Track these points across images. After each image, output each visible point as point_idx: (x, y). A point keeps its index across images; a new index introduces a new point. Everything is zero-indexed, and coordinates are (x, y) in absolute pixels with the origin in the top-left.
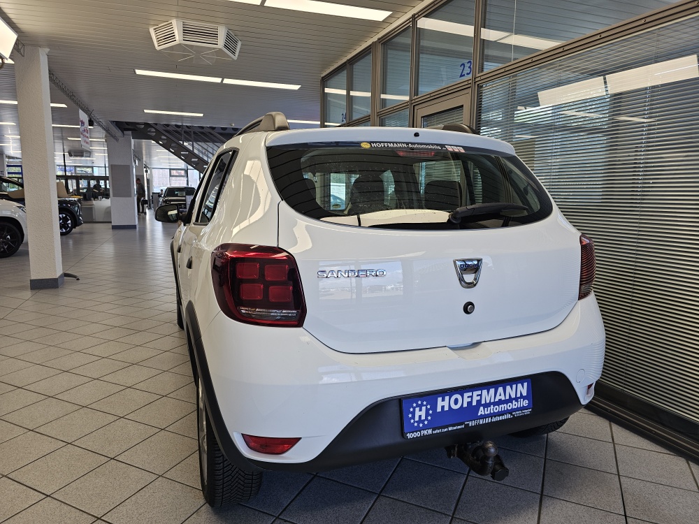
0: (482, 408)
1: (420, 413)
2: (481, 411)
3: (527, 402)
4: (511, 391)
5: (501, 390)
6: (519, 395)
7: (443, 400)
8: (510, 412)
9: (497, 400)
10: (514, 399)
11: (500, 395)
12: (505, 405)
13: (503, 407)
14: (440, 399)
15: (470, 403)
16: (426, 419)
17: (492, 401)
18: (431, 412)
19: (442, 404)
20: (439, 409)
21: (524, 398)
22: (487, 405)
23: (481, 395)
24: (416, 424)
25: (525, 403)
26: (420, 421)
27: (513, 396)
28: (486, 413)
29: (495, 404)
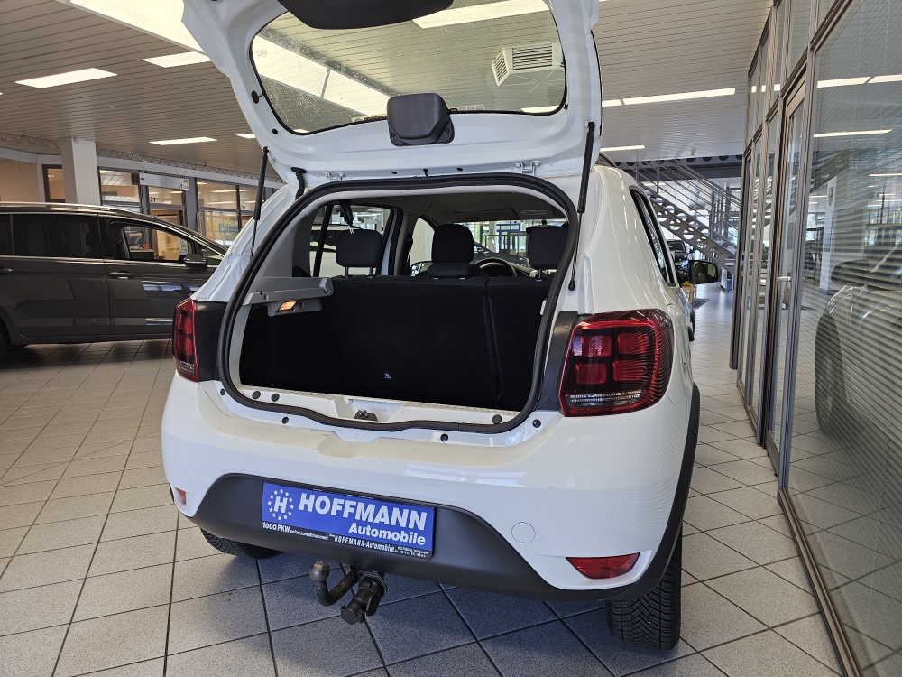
0: (354, 525)
1: (281, 504)
2: (353, 528)
3: (424, 540)
4: (399, 516)
5: (384, 510)
6: (411, 526)
7: (308, 498)
8: (396, 544)
9: (376, 521)
10: (403, 529)
11: (383, 516)
12: (389, 532)
13: (385, 534)
14: (304, 496)
15: (340, 513)
16: (286, 513)
17: (370, 520)
18: (292, 507)
19: (307, 502)
20: (302, 508)
21: (420, 533)
22: (362, 523)
23: (355, 508)
24: (274, 515)
25: (421, 541)
26: (279, 513)
27: (403, 524)
28: (360, 533)
29: (373, 525)
